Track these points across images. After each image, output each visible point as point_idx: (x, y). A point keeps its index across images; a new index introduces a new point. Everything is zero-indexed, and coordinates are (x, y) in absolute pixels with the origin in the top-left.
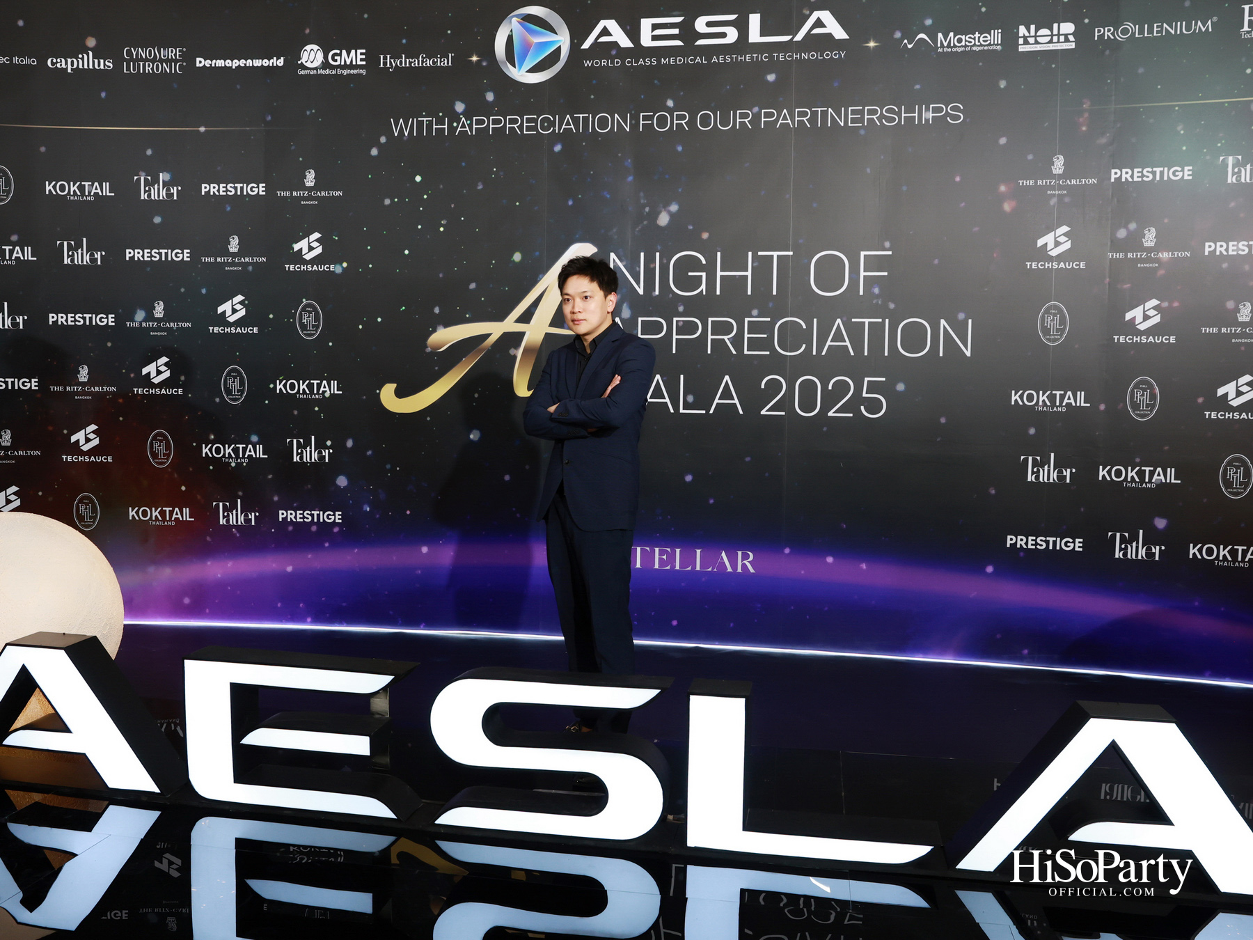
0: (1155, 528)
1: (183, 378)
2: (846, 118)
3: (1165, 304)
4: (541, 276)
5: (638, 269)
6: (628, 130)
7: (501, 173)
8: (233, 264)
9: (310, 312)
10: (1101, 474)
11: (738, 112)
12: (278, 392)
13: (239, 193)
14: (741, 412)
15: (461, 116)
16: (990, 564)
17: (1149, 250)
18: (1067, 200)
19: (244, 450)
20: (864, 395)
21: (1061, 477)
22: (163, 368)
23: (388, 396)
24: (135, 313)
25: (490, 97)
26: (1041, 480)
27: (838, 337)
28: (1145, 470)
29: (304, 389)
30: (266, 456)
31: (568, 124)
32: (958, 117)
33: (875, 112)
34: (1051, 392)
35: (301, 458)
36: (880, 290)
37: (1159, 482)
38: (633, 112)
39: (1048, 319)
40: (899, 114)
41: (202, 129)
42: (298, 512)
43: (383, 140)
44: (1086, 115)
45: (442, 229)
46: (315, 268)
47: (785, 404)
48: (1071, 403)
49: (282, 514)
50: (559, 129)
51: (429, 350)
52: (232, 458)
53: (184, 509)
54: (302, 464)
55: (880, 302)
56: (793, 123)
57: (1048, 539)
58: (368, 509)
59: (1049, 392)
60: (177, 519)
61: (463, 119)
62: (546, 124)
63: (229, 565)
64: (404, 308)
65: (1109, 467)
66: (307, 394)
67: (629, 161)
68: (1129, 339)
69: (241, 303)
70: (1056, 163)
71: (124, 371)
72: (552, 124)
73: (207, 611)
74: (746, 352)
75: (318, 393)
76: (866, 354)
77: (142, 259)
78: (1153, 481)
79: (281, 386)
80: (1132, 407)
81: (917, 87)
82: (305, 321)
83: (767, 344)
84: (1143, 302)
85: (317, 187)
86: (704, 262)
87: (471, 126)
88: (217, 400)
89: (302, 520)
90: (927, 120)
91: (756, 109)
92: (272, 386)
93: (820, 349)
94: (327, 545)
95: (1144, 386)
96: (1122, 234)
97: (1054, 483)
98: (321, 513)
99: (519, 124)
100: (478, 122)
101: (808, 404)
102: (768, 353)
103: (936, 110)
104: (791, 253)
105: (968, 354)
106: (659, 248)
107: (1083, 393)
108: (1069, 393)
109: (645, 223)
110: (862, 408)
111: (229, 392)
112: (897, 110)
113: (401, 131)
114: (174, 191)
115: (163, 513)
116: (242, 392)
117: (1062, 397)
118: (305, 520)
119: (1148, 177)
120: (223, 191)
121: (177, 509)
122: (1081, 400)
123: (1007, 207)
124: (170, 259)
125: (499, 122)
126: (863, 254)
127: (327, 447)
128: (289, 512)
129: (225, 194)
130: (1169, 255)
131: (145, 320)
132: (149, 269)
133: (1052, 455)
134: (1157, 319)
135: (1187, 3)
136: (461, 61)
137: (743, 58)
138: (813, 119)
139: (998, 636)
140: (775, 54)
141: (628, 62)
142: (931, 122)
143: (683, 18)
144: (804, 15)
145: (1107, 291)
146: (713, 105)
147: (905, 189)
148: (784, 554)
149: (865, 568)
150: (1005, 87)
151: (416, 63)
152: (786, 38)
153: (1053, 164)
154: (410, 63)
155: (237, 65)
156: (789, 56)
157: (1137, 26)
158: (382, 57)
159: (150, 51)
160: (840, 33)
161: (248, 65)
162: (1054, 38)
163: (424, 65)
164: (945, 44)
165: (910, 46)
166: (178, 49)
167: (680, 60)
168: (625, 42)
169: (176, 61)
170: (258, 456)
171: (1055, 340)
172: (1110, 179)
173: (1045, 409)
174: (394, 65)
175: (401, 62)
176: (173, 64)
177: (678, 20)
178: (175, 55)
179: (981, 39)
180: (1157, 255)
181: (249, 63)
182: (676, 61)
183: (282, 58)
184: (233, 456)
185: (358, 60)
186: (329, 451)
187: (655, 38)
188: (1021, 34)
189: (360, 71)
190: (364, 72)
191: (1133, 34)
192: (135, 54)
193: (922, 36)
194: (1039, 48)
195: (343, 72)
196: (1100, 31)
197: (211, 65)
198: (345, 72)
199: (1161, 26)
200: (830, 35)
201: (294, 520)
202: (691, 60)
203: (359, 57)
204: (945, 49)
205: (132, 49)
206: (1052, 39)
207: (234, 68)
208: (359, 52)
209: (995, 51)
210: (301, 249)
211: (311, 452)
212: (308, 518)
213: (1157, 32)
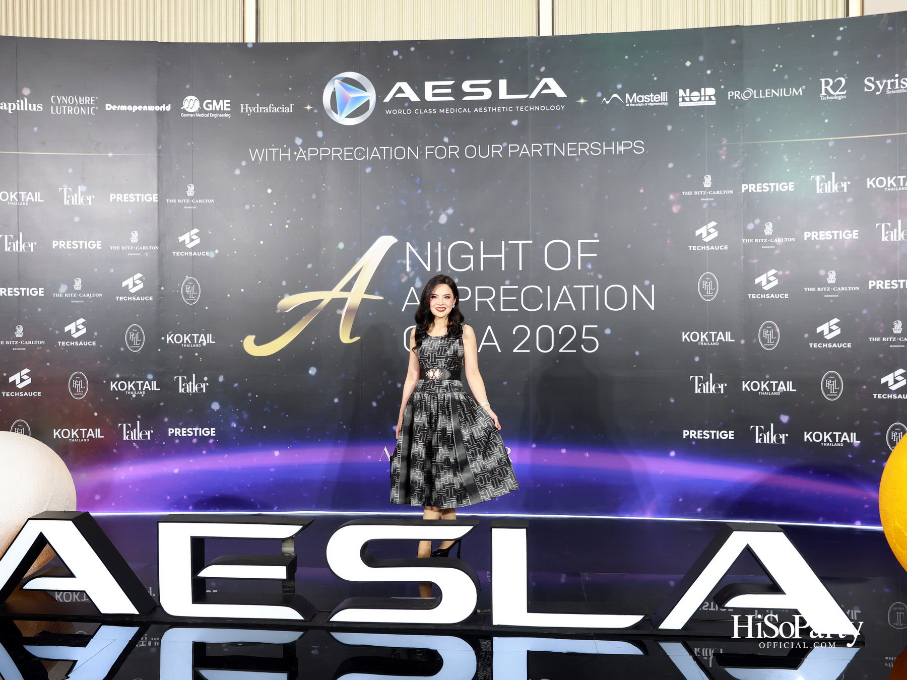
0: (781, 422)
2: (566, 150)
3: (781, 273)
4: (358, 259)
5: (426, 253)
6: (417, 158)
7: (329, 187)
8: (134, 251)
9: (191, 285)
10: (744, 387)
11: (493, 146)
12: (168, 342)
13: (138, 201)
14: (500, 351)
16: (672, 450)
17: (769, 237)
18: (714, 204)
19: (143, 385)
20: (584, 337)
21: (718, 390)
22: (81, 327)
23: (249, 344)
24: (59, 286)
25: (320, 134)
26: (704, 392)
27: (565, 298)
28: (772, 384)
29: (187, 341)
30: (159, 389)
31: (375, 153)
32: (640, 150)
33: (585, 146)
34: (709, 333)
35: (185, 390)
36: (592, 266)
37: (782, 391)
38: (421, 146)
39: (705, 284)
40: (601, 148)
41: (110, 155)
42: (183, 429)
43: (244, 163)
44: (725, 148)
45: (287, 226)
46: (195, 253)
47: (530, 344)
48: (722, 340)
49: (171, 431)
50: (369, 158)
51: (278, 311)
52: (133, 391)
53: (96, 429)
54: (186, 394)
55: (592, 274)
56: (531, 155)
57: (711, 431)
58: (235, 426)
59: (707, 333)
60: (91, 437)
61: (301, 149)
62: (360, 154)
63: (130, 470)
64: (260, 282)
65: (749, 382)
66: (189, 344)
68: (758, 296)
69: (140, 279)
70: (706, 180)
71: (50, 329)
72: (364, 153)
73: (113, 504)
74: (502, 310)
75: (197, 343)
76: (584, 309)
77: (65, 248)
78: (778, 390)
79: (170, 338)
80: (762, 341)
81: (613, 129)
82: (188, 292)
83: (516, 304)
84: (766, 271)
85: (196, 196)
86: (472, 248)
87: (306, 155)
88: (122, 349)
89: (185, 435)
90: (620, 152)
91: (505, 144)
92: (163, 338)
93: (552, 306)
94: (204, 452)
95: (769, 327)
96: (750, 226)
97: (713, 394)
98: (200, 429)
99: (341, 153)
100: (312, 152)
101: (545, 344)
102: (517, 310)
103: (626, 145)
104: (531, 242)
105: (652, 308)
106: (440, 238)
107: (729, 333)
108: (721, 333)
109: (431, 221)
110: (582, 346)
111: (131, 343)
112: (600, 145)
113: (257, 157)
114: (89, 198)
115: (80, 433)
116: (141, 343)
117: (716, 336)
118: (188, 435)
119: (766, 189)
120: (126, 199)
121: (91, 430)
122: (728, 337)
123: (675, 209)
124: (86, 248)
126: (580, 242)
127: (204, 382)
128: (176, 429)
129: (127, 201)
130: (781, 240)
131: (67, 292)
132: (70, 255)
133: (711, 375)
134: (775, 283)
135: (786, 77)
136: (299, 108)
137: (495, 109)
138: (544, 151)
139: (681, 500)
140: (517, 107)
141: (417, 111)
142: (623, 153)
143: (454, 82)
144: (536, 80)
145: (742, 265)
146: (476, 141)
147: (606, 197)
148: (533, 448)
149: (588, 456)
150: (671, 130)
151: (267, 110)
152: (524, 96)
153: (704, 181)
154: (263, 110)
155: (136, 109)
156: (527, 109)
157: (755, 91)
158: (242, 105)
159: (71, 99)
160: (561, 94)
161: (144, 110)
162: (702, 97)
163: (273, 111)
164: (631, 101)
165: (607, 102)
166: (92, 98)
167: (453, 111)
168: (414, 98)
169: (90, 106)
170: (153, 389)
171: (709, 298)
172: (741, 191)
173: (705, 344)
174: (251, 111)
175: (256, 109)
176: (88, 108)
177: (451, 83)
178: (90, 101)
179: (655, 98)
180: (774, 240)
181: (145, 108)
182: (449, 111)
183: (169, 105)
184: (134, 389)
185: (225, 107)
186: (206, 385)
187: (435, 95)
188: (680, 95)
189: (226, 115)
190: (229, 116)
191: (753, 96)
192: (59, 100)
193: (615, 95)
194: (692, 104)
195: (214, 116)
196: (731, 94)
197: (117, 109)
198: (216, 116)
199: (771, 91)
200: (554, 95)
201: (180, 435)
202: (460, 110)
203: (226, 105)
204: (631, 105)
205: (57, 97)
206: (701, 98)
207: (134, 111)
208: (226, 101)
209: (664, 106)
210: (185, 240)
211: (192, 385)
212: (190, 434)
213: (768, 95)
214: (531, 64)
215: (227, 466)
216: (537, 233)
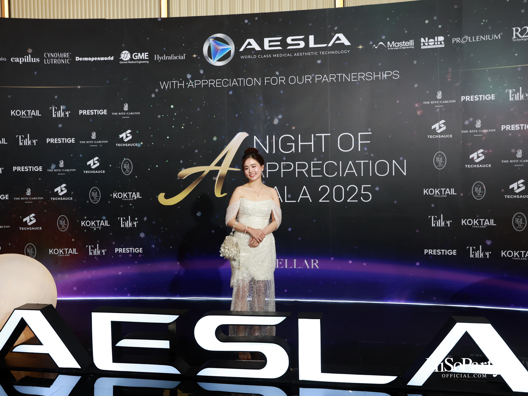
0: (486, 244)
1: (72, 193)
2: (351, 78)
3: (486, 151)
4: (225, 146)
5: (266, 142)
6: (260, 85)
7: (207, 104)
8: (93, 144)
9: (127, 164)
10: (463, 222)
11: (306, 76)
12: (114, 198)
13: (95, 114)
14: (311, 201)
15: (190, 80)
16: (418, 262)
17: (478, 129)
18: (443, 109)
19: (100, 223)
20: (362, 192)
21: (446, 224)
22: (64, 189)
23: (161, 198)
24: (51, 165)
25: (202, 72)
26: (438, 226)
27: (350, 169)
28: (481, 220)
30: (109, 225)
31: (235, 83)
32: (397, 76)
33: (362, 75)
35: (125, 226)
36: (367, 149)
37: (487, 225)
38: (262, 77)
39: (438, 159)
40: (373, 76)
41: (79, 87)
42: (124, 249)
43: (157, 90)
44: (450, 74)
45: (183, 128)
46: (129, 145)
47: (329, 197)
48: (449, 193)
49: (116, 250)
50: (231, 85)
51: (178, 178)
52: (94, 226)
53: (74, 249)
54: (125, 228)
56: (329, 81)
57: (442, 250)
58: (154, 247)
59: (439, 189)
60: (70, 253)
62: (225, 83)
63: (94, 273)
64: (167, 161)
65: (466, 220)
66: (126, 198)
67: (261, 97)
68: (472, 166)
69: (97, 160)
71: (46, 190)
72: (228, 83)
73: (84, 293)
74: (312, 176)
75: (131, 198)
76: (362, 175)
77: (54, 142)
78: (485, 225)
79: (115, 195)
80: (474, 194)
81: (380, 64)
82: (125, 167)
83: (321, 172)
84: (477, 151)
85: (129, 111)
86: (293, 139)
87: (194, 84)
88: (88, 202)
89: (125, 252)
90: (384, 78)
91: (313, 75)
92: (111, 195)
93: (343, 174)
94: (136, 262)
95: (479, 185)
96: (467, 123)
97: (443, 227)
98: (134, 249)
99: (214, 83)
100: (197, 82)
101: (339, 197)
102: (321, 176)
103: (388, 74)
104: (330, 134)
105: (405, 174)
106: (274, 133)
107: (453, 189)
108: (448, 189)
109: (268, 123)
110: (362, 198)
111: (93, 198)
112: (372, 74)
113: (164, 87)
114: (67, 113)
115: (64, 251)
116: (98, 198)
117: (445, 191)
118: (127, 252)
119: (477, 99)
120: (89, 113)
121: (70, 249)
122: (452, 192)
123: (419, 113)
124: (66, 142)
125: (206, 82)
126: (359, 134)
127: (135, 221)
128: (120, 249)
129: (89, 114)
130: (486, 131)
131: (55, 168)
132: (57, 147)
133: (442, 215)
134: (483, 158)
135: (490, 27)
136: (189, 56)
137: (307, 54)
138: (337, 79)
139: (423, 292)
140: (320, 52)
141: (259, 56)
142: (386, 79)
143: (282, 38)
144: (332, 35)
145: (462, 147)
146: (295, 73)
147: (376, 106)
148: (331, 260)
149: (365, 265)
150: (416, 64)
151: (170, 58)
152: (324, 45)
153: (437, 94)
154: (167, 58)
155: (93, 60)
156: (326, 53)
157: (470, 37)
158: (155, 55)
159: (56, 54)
160: (347, 43)
161: (98, 60)
163: (173, 59)
164: (391, 46)
165: (376, 48)
166: (68, 53)
167: (281, 55)
168: (258, 48)
169: (67, 58)
170: (106, 225)
171: (441, 167)
172: (461, 100)
173: (438, 196)
174: (161, 59)
175: (163, 58)
176: (66, 59)
177: (280, 38)
178: (67, 56)
179: (406, 44)
180: (482, 131)
181: (99, 59)
182: (279, 56)
183: (113, 57)
184: (95, 225)
185: (145, 57)
186: (136, 222)
187: (270, 46)
188: (422, 42)
189: (146, 62)
190: (148, 62)
191: (468, 40)
192: (49, 55)
193: (381, 43)
194: (429, 47)
195: (139, 62)
196: (454, 40)
197: (82, 60)
198: (140, 62)
199: (480, 37)
200: (343, 44)
201: (122, 252)
202: (286, 55)
203: (146, 56)
204: (391, 49)
205: (48, 53)
206: (435, 43)
207: (92, 61)
208: (146, 53)
209: (412, 48)
210: (123, 137)
211: (129, 223)
212: (128, 251)
213: (478, 39)
214: (329, 26)
215: (149, 271)
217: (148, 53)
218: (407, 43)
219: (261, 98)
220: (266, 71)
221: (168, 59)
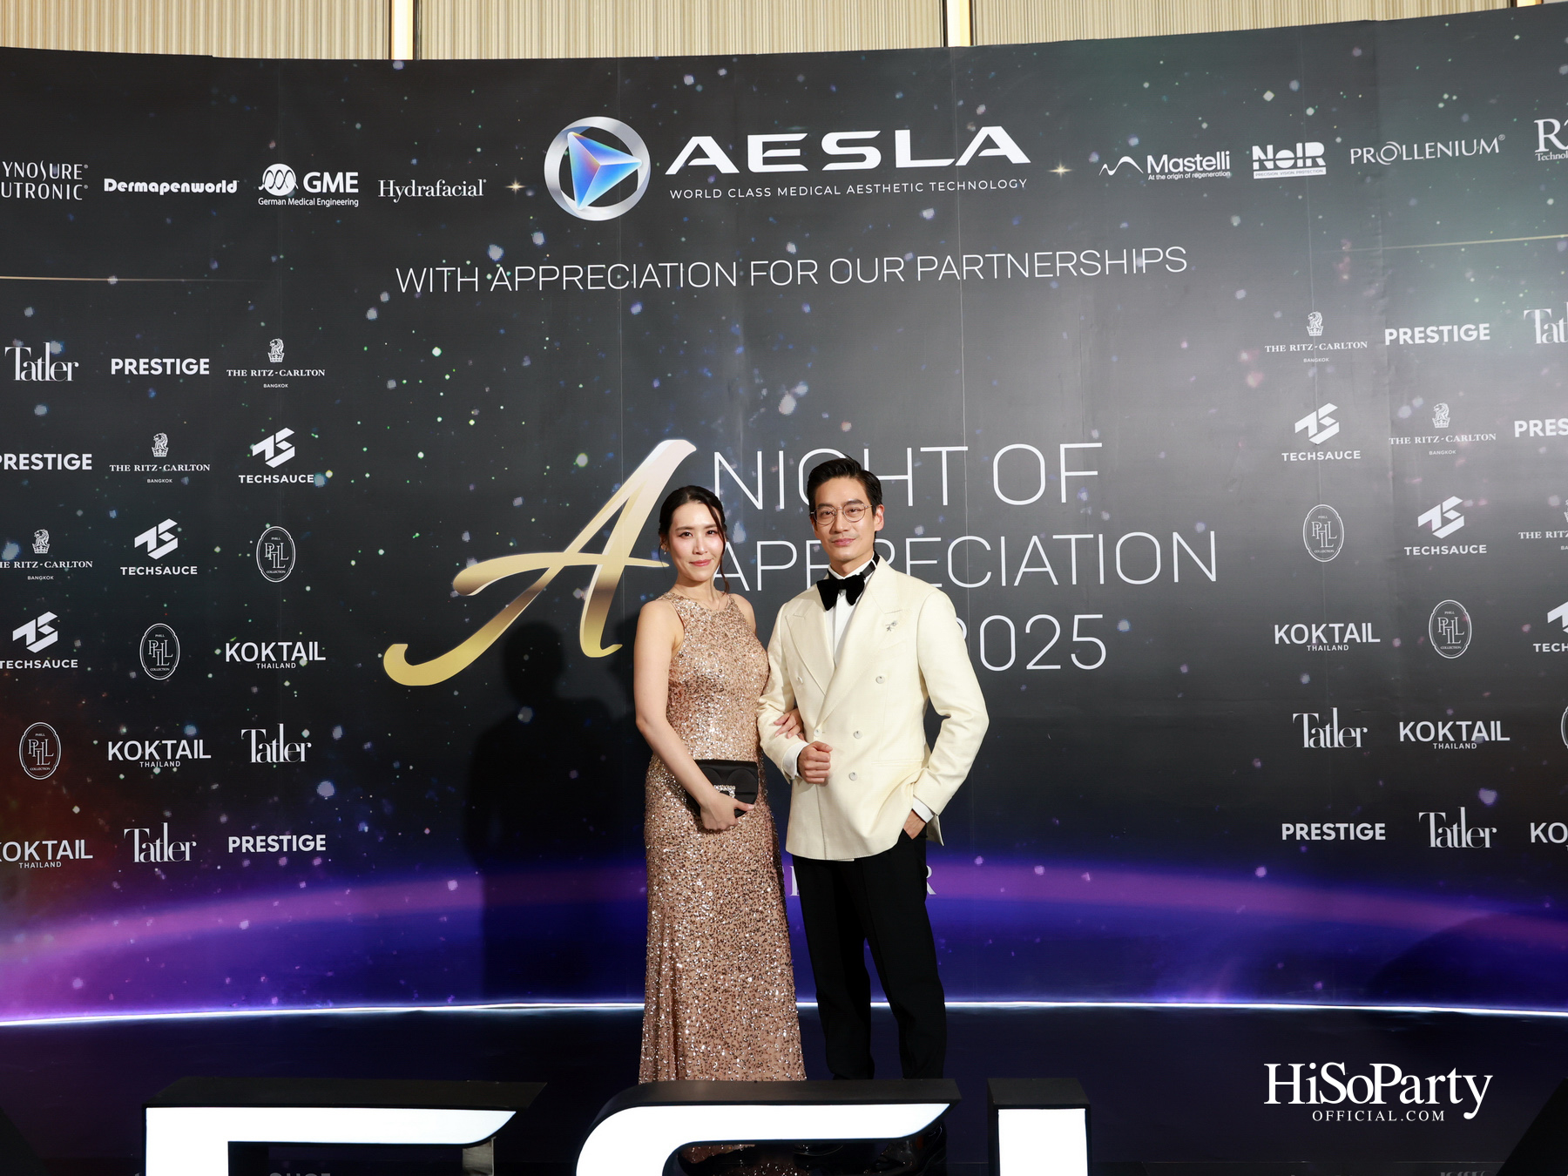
0: (1481, 803)
1: (77, 644)
2: (1031, 266)
4: (616, 486)
5: (753, 474)
6: (734, 284)
7: (557, 344)
8: (159, 474)
9: (277, 543)
10: (1402, 733)
11: (885, 259)
12: (228, 660)
13: (169, 372)
15: (498, 266)
16: (1260, 864)
17: (1442, 432)
18: (1329, 370)
19: (175, 748)
20: (1075, 639)
21: (1349, 740)
22: (47, 630)
23: (395, 663)
25: (539, 239)
26: (1323, 745)
27: (1035, 560)
28: (1461, 725)
29: (267, 656)
30: (209, 757)
31: (650, 275)
32: (1178, 265)
33: (1069, 259)
34: (1328, 625)
35: (264, 757)
36: (1089, 495)
37: (1481, 741)
38: (741, 260)
39: (1316, 528)
40: (1102, 261)
41: (113, 280)
42: (259, 838)
43: (385, 297)
44: (1347, 260)
45: (472, 422)
46: (284, 479)
48: (1355, 639)
49: (233, 843)
50: (638, 284)
51: (455, 594)
52: (155, 761)
53: (77, 842)
54: (265, 766)
55: (1089, 512)
56: (961, 275)
57: (1337, 825)
58: (366, 829)
59: (1324, 626)
60: (65, 857)
61: (501, 269)
62: (619, 277)
63: (148, 924)
64: (417, 535)
65: (1412, 724)
66: (272, 662)
67: (737, 326)
68: (1426, 551)
69: (170, 531)
70: (1312, 323)
72: (628, 276)
73: (112, 997)
75: (289, 660)
76: (1074, 582)
77: (15, 468)
78: (1474, 739)
79: (233, 652)
80: (1436, 641)
81: (1124, 225)
82: (270, 556)
83: (937, 573)
84: (1440, 501)
85: (288, 363)
87: (512, 279)
88: (133, 675)
89: (264, 850)
90: (1139, 269)
91: (909, 256)
92: (218, 652)
93: (1011, 578)
94: (303, 885)
95: (1450, 613)
96: (1405, 412)
97: (1341, 749)
98: (295, 837)
99: (583, 276)
100: (523, 274)
101: (998, 654)
103: (1150, 255)
104: (965, 448)
105: (1213, 577)
106: (783, 444)
107: (1369, 624)
108: (1352, 626)
109: (762, 410)
110: (1073, 656)
111: (151, 662)
112: (1099, 256)
113: (411, 286)
114: (68, 368)
115: (41, 850)
116: (172, 661)
117: (1342, 632)
118: (270, 849)
119: (1433, 338)
120: (145, 370)
121: (65, 843)
122: (1367, 634)
123: (1252, 381)
124: (59, 468)
125: (551, 273)
126: (1063, 447)
127: (303, 740)
128: (244, 838)
129: (147, 373)
130: (1468, 438)
131: (19, 558)
132: (26, 483)
133: (1335, 710)
134: (1460, 523)
135: (1465, 118)
136: (496, 189)
137: (889, 188)
138: (987, 269)
139: (1280, 966)
141: (732, 193)
142: (1145, 271)
143: (806, 135)
144: (969, 131)
145: (1392, 488)
146: (851, 250)
147: (1114, 359)
148: (976, 865)
149: (1089, 879)
150: (1239, 225)
151: (431, 192)
152: (946, 162)
153: (1308, 323)
154: (423, 191)
155: (167, 190)
156: (951, 186)
157: (1404, 147)
158: (382, 182)
159: (32, 168)
160: (1017, 156)
161: (183, 190)
162: (1298, 161)
163: (444, 194)
164: (1158, 170)
165: (1111, 173)
166: (75, 166)
167: (804, 191)
168: (727, 166)
169: (73, 182)
170: (196, 757)
171: (1328, 555)
172: (1384, 342)
173: (1320, 648)
174: (400, 194)
175: (410, 191)
176: (68, 186)
177: (799, 137)
178: (71, 173)
179: (1204, 163)
180: (1453, 438)
181: (185, 187)
182: (798, 192)
183: (235, 182)
184: (157, 757)
185: (348, 186)
186: (306, 746)
187: (767, 161)
188: (1255, 157)
189: (350, 202)
190: (356, 203)
191: (1400, 156)
192: (8, 170)
193: (1126, 159)
194: (1279, 174)
195: (325, 203)
196: (1356, 153)
197: (127, 189)
198: (329, 203)
199: (1435, 147)
200: (1004, 159)
201: (252, 850)
202: (819, 191)
203: (349, 182)
204: (1158, 177)
205: (4, 163)
206: (1296, 163)
207: (162, 193)
208: (349, 175)
209: (1223, 178)
210: (263, 452)
211: (278, 747)
212: (273, 847)
213: (1430, 154)
214: (958, 100)
215: (350, 914)
216: (978, 432)
217: (356, 174)
218: (1207, 161)
219: (737, 328)
220: (753, 239)
221: (427, 194)
